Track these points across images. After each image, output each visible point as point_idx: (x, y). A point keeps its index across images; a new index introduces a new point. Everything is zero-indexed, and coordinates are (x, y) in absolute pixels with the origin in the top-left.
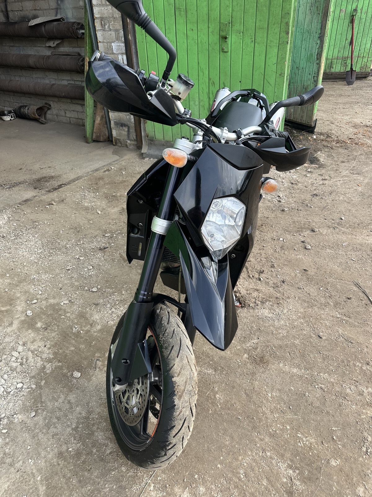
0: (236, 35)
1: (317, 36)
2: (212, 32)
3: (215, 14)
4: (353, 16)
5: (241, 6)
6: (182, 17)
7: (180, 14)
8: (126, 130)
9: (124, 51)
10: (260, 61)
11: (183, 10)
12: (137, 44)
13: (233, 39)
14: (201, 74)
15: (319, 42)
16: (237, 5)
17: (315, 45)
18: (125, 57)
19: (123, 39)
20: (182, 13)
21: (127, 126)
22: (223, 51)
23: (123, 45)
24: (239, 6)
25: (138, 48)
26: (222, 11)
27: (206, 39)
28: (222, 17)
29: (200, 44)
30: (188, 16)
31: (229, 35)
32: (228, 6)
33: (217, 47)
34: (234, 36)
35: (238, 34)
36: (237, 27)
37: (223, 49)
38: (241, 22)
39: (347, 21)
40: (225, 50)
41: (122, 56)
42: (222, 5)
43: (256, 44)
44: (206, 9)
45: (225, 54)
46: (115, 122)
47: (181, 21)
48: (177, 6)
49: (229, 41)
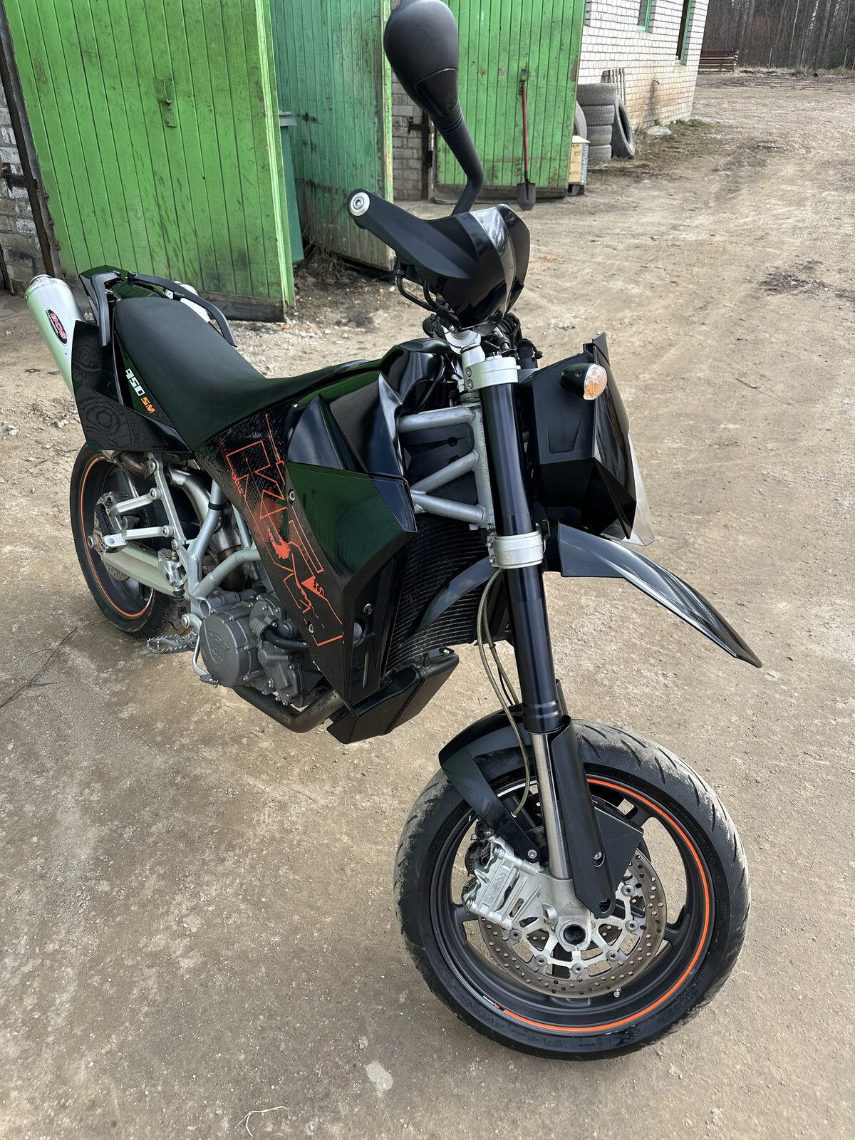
0: (184, 100)
1: (373, 110)
2: (146, 93)
3: (146, 64)
4: (522, 82)
5: (183, 52)
6: (94, 66)
7: (91, 62)
8: (31, 264)
9: (9, 122)
10: (227, 142)
11: (94, 55)
12: (27, 109)
13: (180, 106)
14: (139, 164)
15: (376, 120)
16: (178, 51)
17: (372, 125)
18: (11, 131)
19: (5, 100)
20: (94, 59)
21: (31, 257)
22: (168, 125)
23: (6, 110)
24: (180, 52)
25: (28, 116)
26: (156, 60)
27: (137, 104)
28: (157, 70)
29: (129, 113)
30: (103, 65)
31: (173, 100)
32: (164, 52)
33: (158, 118)
34: (180, 101)
35: (187, 98)
36: (183, 86)
37: (167, 123)
38: (188, 78)
39: (513, 90)
40: (171, 124)
41: (8, 130)
42: (155, 49)
43: (218, 116)
44: (130, 55)
45: (172, 130)
46: (10, 251)
47: (94, 72)
48: (84, 47)
49: (174, 108)
